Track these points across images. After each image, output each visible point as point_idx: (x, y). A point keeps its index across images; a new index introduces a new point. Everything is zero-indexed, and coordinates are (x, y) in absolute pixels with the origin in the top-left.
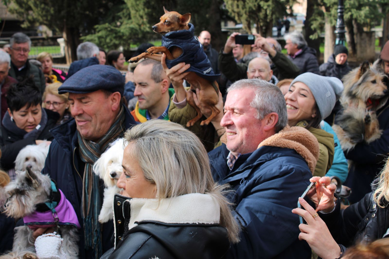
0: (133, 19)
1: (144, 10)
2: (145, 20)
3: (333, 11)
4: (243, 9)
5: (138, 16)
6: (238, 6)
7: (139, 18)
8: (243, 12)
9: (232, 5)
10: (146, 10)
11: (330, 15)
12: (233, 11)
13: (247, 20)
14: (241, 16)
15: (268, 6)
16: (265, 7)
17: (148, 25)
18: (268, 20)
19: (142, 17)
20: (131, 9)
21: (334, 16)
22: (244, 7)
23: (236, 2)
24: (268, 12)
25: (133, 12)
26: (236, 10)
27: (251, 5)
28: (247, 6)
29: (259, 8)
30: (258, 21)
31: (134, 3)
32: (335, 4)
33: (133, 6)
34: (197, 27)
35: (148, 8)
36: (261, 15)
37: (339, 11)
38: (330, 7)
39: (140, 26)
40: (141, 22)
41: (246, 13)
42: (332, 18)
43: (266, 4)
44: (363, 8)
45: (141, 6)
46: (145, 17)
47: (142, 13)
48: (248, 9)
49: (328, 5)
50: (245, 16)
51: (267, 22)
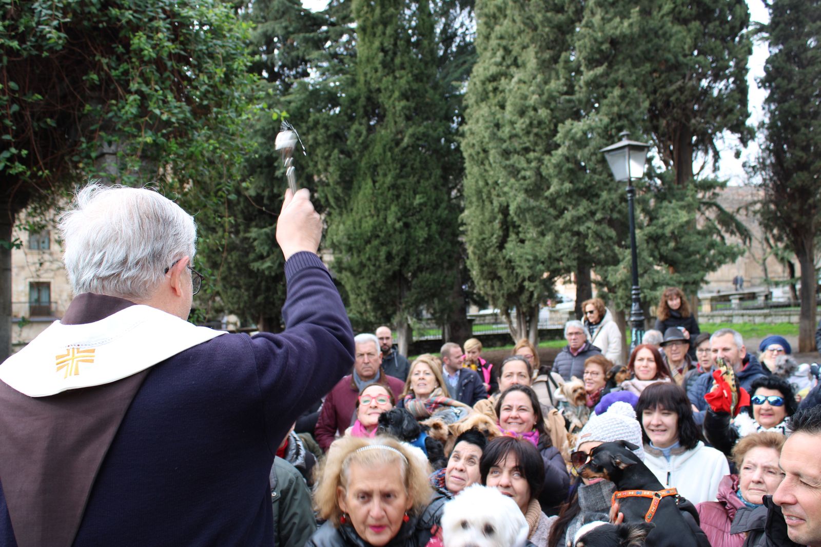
0: (353, 307)
1: (367, 294)
2: (369, 307)
3: (620, 292)
4: (499, 291)
5: (359, 301)
6: (492, 288)
7: (361, 305)
8: (499, 294)
9: (484, 286)
10: (370, 294)
11: (616, 297)
12: (486, 294)
13: (504, 305)
14: (498, 299)
15: (535, 287)
16: (531, 289)
17: (372, 314)
18: (533, 305)
19: (364, 303)
20: (350, 293)
21: (621, 298)
22: (501, 287)
23: (490, 282)
24: (536, 295)
25: (352, 297)
26: (491, 293)
27: (510, 285)
28: (505, 288)
29: (522, 289)
30: (521, 305)
31: (354, 285)
32: (623, 282)
33: (352, 289)
34: (438, 315)
35: (373, 292)
36: (524, 298)
37: (633, 292)
38: (615, 286)
39: (361, 314)
40: (363, 310)
41: (503, 295)
42: (619, 301)
43: (532, 284)
44: (659, 288)
45: (364, 289)
46: (368, 303)
47: (364, 297)
48: (505, 292)
49: (613, 284)
50: (501, 301)
51: (531, 308)
